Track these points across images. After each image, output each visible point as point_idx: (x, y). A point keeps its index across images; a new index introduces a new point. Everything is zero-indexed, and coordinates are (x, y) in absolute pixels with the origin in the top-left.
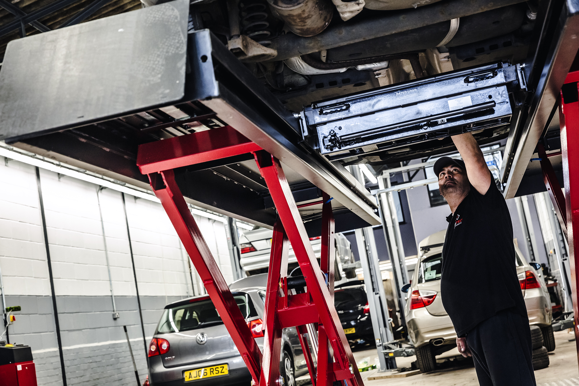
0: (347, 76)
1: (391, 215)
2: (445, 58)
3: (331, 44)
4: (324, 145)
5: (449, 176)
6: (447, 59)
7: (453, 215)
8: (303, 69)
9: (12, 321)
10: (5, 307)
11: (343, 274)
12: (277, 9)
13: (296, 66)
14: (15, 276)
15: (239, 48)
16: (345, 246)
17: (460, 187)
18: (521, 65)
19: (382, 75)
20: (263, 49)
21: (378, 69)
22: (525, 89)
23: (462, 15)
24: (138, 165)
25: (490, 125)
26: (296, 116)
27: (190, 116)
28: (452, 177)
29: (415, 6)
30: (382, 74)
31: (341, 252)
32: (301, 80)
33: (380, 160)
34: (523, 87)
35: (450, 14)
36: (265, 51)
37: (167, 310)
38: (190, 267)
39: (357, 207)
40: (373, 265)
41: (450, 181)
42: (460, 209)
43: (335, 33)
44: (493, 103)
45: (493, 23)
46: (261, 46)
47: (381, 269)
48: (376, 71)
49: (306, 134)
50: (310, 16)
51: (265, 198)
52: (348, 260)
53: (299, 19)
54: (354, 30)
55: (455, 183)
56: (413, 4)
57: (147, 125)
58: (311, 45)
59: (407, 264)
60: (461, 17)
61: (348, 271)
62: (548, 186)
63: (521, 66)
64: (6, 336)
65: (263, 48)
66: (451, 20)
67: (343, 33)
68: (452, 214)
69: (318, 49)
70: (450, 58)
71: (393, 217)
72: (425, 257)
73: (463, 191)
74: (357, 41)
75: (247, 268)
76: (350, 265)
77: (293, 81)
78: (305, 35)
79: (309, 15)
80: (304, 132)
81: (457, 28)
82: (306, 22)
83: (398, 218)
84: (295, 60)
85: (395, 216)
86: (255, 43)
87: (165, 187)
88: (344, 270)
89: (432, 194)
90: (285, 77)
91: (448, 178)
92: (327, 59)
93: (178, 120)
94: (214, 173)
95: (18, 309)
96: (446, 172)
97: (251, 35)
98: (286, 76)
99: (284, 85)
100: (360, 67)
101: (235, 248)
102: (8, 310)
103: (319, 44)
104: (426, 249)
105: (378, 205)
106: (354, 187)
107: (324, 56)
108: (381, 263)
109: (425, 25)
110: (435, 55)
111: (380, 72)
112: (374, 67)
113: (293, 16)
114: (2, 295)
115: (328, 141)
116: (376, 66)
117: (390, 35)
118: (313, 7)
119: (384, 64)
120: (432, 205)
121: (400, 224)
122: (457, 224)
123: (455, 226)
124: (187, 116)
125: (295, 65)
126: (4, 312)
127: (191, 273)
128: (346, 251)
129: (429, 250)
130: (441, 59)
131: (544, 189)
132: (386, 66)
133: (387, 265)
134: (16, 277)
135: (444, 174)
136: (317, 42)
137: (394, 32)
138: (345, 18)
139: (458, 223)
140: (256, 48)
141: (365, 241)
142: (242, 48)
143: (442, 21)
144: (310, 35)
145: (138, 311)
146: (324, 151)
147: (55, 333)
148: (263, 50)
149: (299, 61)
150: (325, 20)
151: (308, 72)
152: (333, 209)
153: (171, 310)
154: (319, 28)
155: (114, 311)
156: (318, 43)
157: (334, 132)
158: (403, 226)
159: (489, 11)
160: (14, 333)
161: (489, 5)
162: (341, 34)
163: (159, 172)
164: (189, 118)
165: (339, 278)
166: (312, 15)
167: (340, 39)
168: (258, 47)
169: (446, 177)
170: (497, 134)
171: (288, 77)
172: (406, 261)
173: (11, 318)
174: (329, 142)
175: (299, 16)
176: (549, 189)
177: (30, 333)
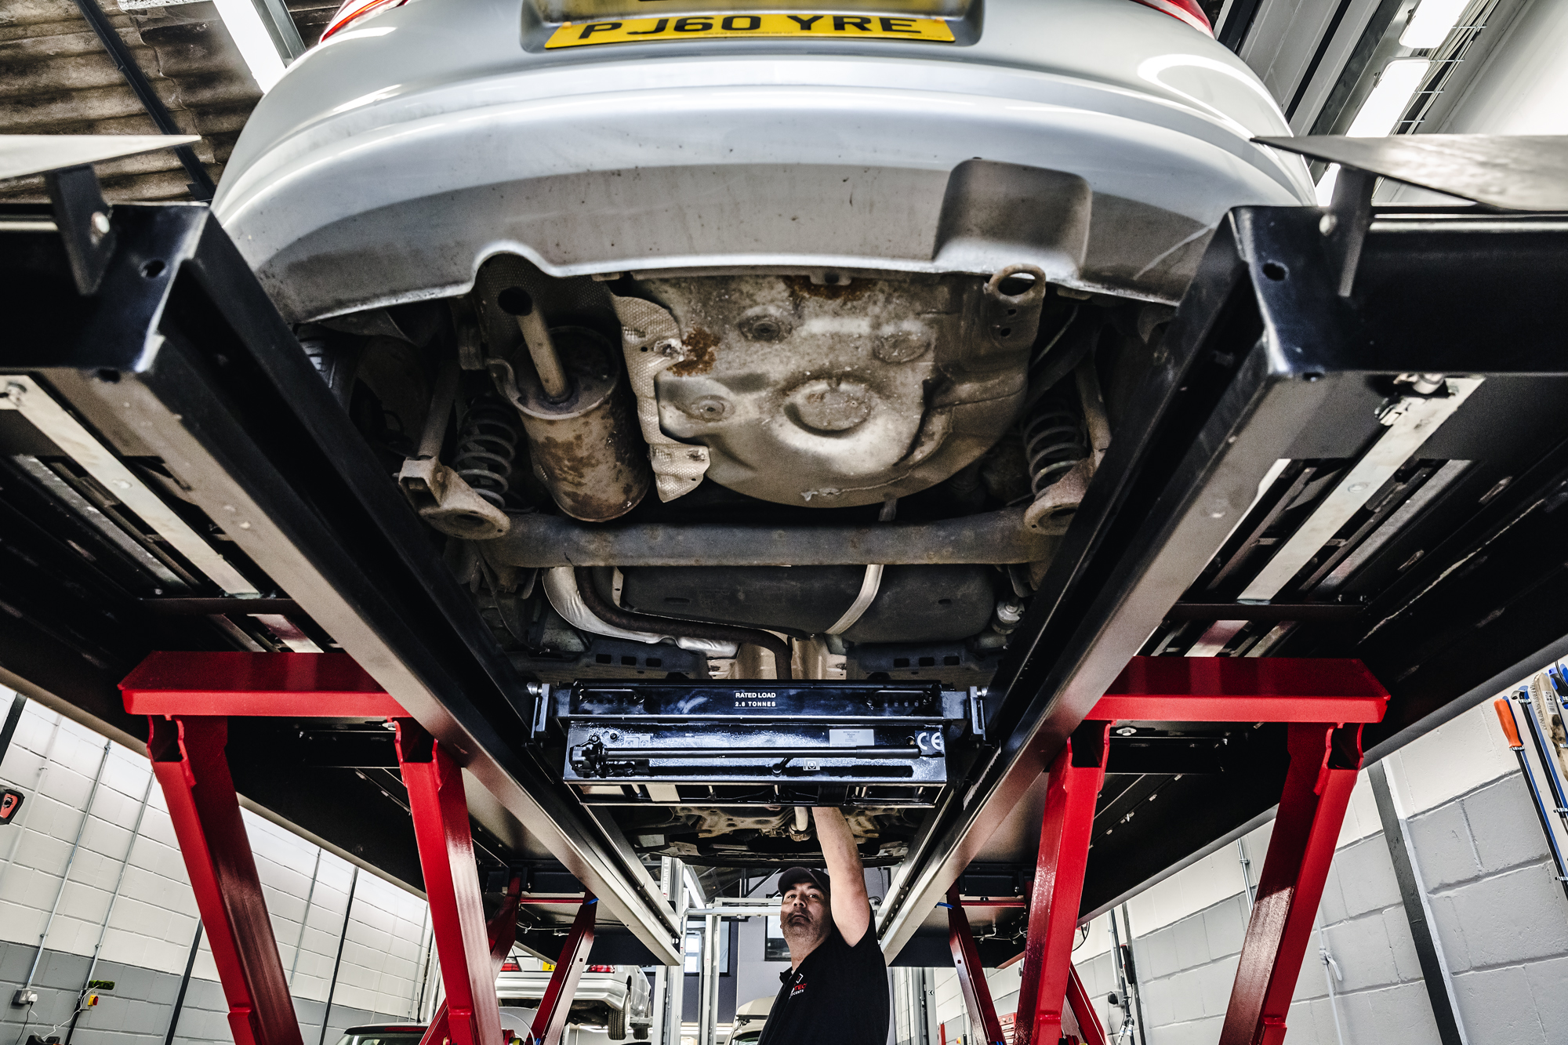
0: (658, 654)
1: (713, 961)
2: (837, 666)
3: (632, 557)
4: (571, 758)
5: (801, 904)
6: (840, 670)
7: (793, 972)
8: (579, 618)
9: (91, 1006)
10: (89, 979)
11: (629, 1031)
12: (522, 412)
13: (568, 608)
14: (132, 932)
15: (422, 480)
16: (643, 990)
17: (814, 929)
18: (980, 689)
19: (722, 673)
20: (478, 502)
21: (716, 656)
22: (981, 736)
23: (889, 560)
24: (120, 687)
25: (896, 801)
26: (532, 690)
27: (261, 593)
28: (805, 906)
29: (808, 497)
30: (721, 670)
31: (634, 997)
32: (575, 644)
33: (697, 854)
34: (976, 730)
35: (868, 552)
36: (482, 507)
37: (348, 1037)
38: (425, 976)
39: (640, 925)
40: (668, 1027)
41: (800, 914)
42: (807, 964)
43: (644, 534)
44: (916, 750)
45: (941, 602)
46: (475, 495)
47: (682, 1033)
48: (712, 658)
49: (542, 727)
50: (593, 462)
51: (491, 873)
52: (642, 1011)
53: (569, 460)
54: (680, 538)
55: (808, 920)
56: (804, 492)
57: (158, 592)
58: (592, 547)
59: (717, 1033)
60: (886, 563)
61: (637, 1027)
62: (958, 955)
63: (979, 693)
64: (67, 1030)
65: (477, 500)
66: (869, 566)
67: (659, 539)
68: (791, 969)
69: (605, 560)
70: (845, 669)
71: (714, 964)
72: (740, 1032)
73: (820, 936)
74: (683, 562)
75: (501, 994)
76: (641, 1020)
77: (559, 640)
78: (581, 516)
79: (590, 457)
80: (537, 723)
81: (873, 595)
82: (581, 476)
83: (721, 966)
84: (569, 597)
85: (717, 963)
86: (464, 485)
87: (179, 758)
88: (632, 1025)
89: (769, 945)
90: (546, 630)
91: (798, 906)
92: (623, 598)
93: (231, 596)
94: (383, 792)
95: (109, 986)
96: (798, 893)
97: (465, 472)
98: (549, 629)
99: (542, 644)
100: (685, 643)
102: (91, 985)
103: (608, 550)
104: (745, 1019)
105: (682, 933)
106: (642, 887)
107: (618, 590)
108: (683, 1024)
109: (817, 563)
110: (820, 658)
111: (718, 665)
112: (710, 650)
113: (556, 445)
114: (94, 958)
115: (580, 753)
116: (714, 648)
117: (748, 567)
118: (603, 438)
119: (729, 649)
120: (767, 959)
121: (722, 975)
122: (795, 991)
123: (792, 995)
124: (255, 591)
125: (565, 606)
126: (84, 987)
127: (424, 985)
128: (642, 996)
129: (748, 1022)
130: (829, 667)
131: (950, 963)
132: (732, 655)
133: (692, 1029)
134: (134, 934)
135: (794, 896)
136: (604, 544)
137: (755, 562)
138: (665, 493)
139: (798, 990)
140: (463, 496)
141: (666, 989)
142: (427, 481)
143: (851, 562)
144: (590, 518)
145: (321, 1027)
146: (569, 773)
147: (164, 1039)
148: (477, 505)
149: (576, 604)
150: (627, 490)
151: (588, 625)
152: (597, 921)
153: (356, 1038)
154: (609, 507)
156: (606, 546)
157: (598, 738)
158: (725, 979)
159: (940, 565)
160: (86, 1026)
161: (944, 552)
162: (656, 539)
163: (168, 717)
164: (258, 597)
165: (621, 1036)
166: (598, 463)
167: (651, 548)
168: (469, 495)
169: (795, 905)
170: (886, 852)
171: (552, 631)
172: (718, 1029)
173: (91, 1000)
174: (583, 755)
175: (568, 447)
176: (959, 962)
177: (118, 1031)
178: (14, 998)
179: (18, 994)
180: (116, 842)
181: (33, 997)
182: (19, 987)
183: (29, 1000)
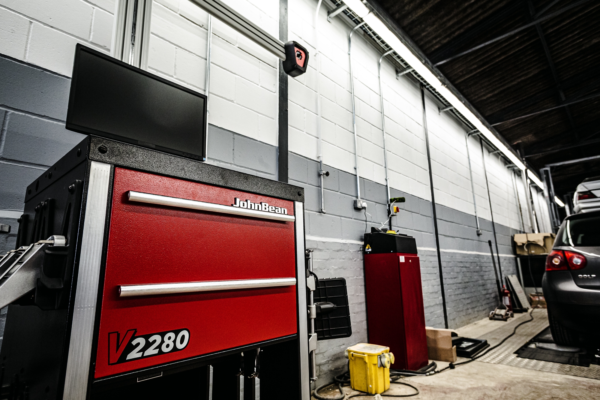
9: (396, 212)
10: (389, 198)
14: (400, 174)
64: (389, 224)
95: (402, 201)
101: (552, 204)
102: (392, 201)
114: (387, 186)
126: (388, 202)
147: (434, 235)
155: (477, 228)
160: (396, 226)
173: (395, 209)
177: (412, 230)
178: (354, 206)
179: (355, 202)
180: (375, 118)
181: (364, 205)
182: (354, 198)
183: (363, 206)
